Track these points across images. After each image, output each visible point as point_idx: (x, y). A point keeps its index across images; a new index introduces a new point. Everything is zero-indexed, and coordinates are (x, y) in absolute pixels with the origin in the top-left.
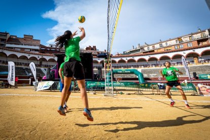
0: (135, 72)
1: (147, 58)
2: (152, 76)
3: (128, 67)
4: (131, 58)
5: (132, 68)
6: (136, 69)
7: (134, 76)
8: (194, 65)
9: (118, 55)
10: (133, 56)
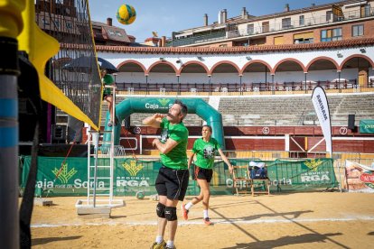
0: (200, 107)
2: (247, 120)
3: (180, 88)
4: (194, 59)
6: (203, 96)
7: (195, 120)
8: (356, 92)
9: (155, 40)
10: (201, 53)
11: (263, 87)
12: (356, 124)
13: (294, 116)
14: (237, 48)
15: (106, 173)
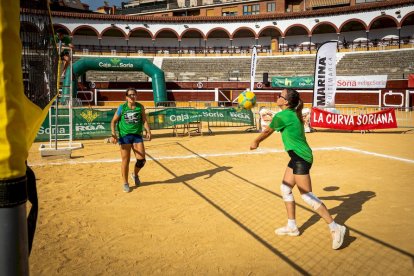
0: (146, 66)
1: (179, 29)
2: (185, 77)
3: (129, 50)
4: (141, 26)
5: (140, 56)
6: (149, 57)
7: (142, 77)
8: (269, 55)
9: (107, 9)
10: (147, 21)
11: (198, 50)
12: (269, 80)
13: (221, 74)
14: (176, 18)
15: (66, 121)
